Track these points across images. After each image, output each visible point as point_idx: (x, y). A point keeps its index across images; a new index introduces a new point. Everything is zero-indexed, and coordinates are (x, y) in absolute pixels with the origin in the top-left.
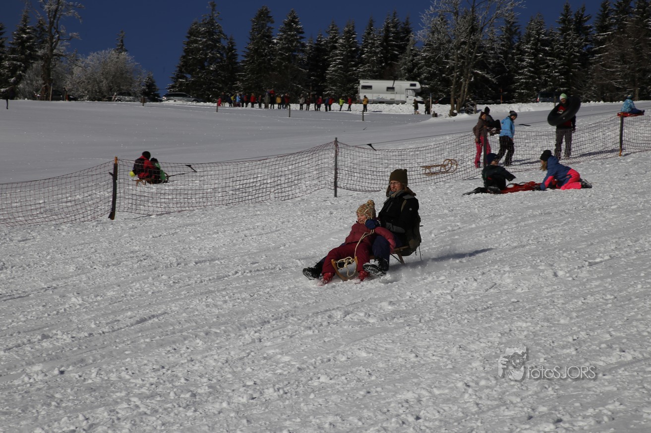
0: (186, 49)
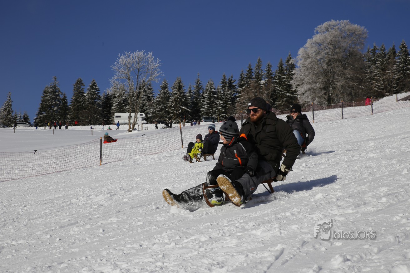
0: (42, 100)
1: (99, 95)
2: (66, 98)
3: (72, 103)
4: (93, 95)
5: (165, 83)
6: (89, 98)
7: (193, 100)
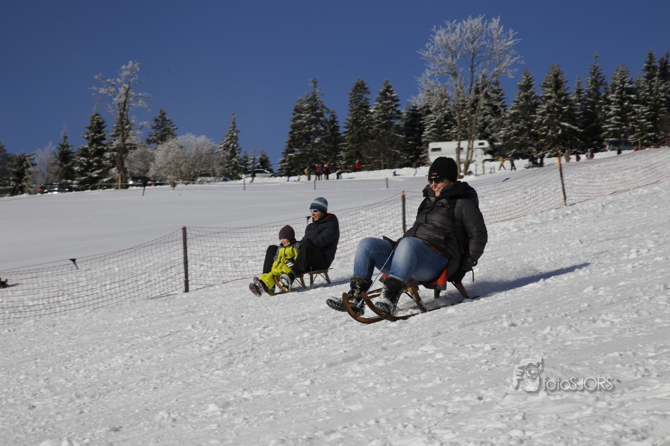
0: (293, 125)
1: (398, 109)
2: (336, 120)
3: (347, 128)
4: (387, 110)
5: (527, 77)
6: (380, 117)
7: (586, 108)
